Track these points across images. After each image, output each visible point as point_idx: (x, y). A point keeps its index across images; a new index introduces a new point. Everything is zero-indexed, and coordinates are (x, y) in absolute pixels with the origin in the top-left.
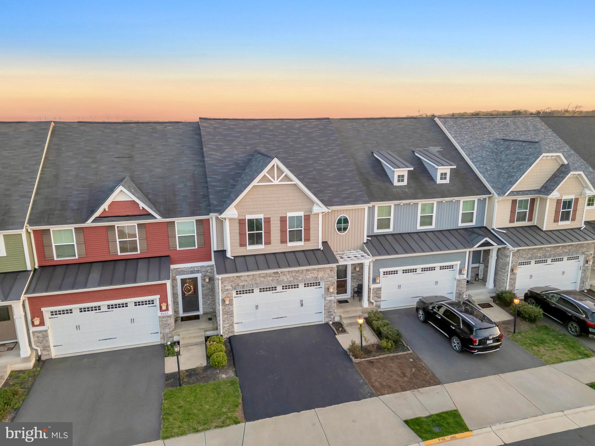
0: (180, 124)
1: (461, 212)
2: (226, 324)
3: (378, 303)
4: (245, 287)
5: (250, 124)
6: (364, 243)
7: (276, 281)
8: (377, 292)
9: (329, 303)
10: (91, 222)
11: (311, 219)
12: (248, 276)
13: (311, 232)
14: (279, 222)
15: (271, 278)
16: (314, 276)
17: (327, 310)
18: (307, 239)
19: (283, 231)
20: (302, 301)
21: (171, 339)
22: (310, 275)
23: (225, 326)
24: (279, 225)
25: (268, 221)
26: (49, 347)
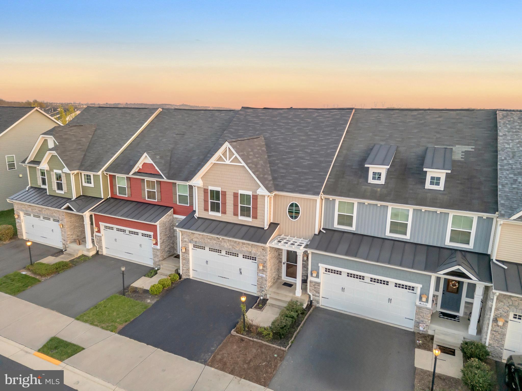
0: (232, 112)
1: (449, 228)
2: (184, 267)
3: (317, 298)
4: (197, 242)
5: (276, 113)
6: (315, 234)
7: (219, 245)
8: (315, 286)
9: (261, 279)
10: (132, 175)
11: (259, 200)
12: (200, 235)
13: (258, 211)
14: (233, 197)
15: (215, 242)
16: (249, 250)
17: (259, 284)
18: (255, 217)
19: (235, 205)
20: (240, 269)
21: (159, 266)
22: (245, 248)
23: (184, 269)
24: (233, 199)
25: (224, 193)
26: (102, 247)
